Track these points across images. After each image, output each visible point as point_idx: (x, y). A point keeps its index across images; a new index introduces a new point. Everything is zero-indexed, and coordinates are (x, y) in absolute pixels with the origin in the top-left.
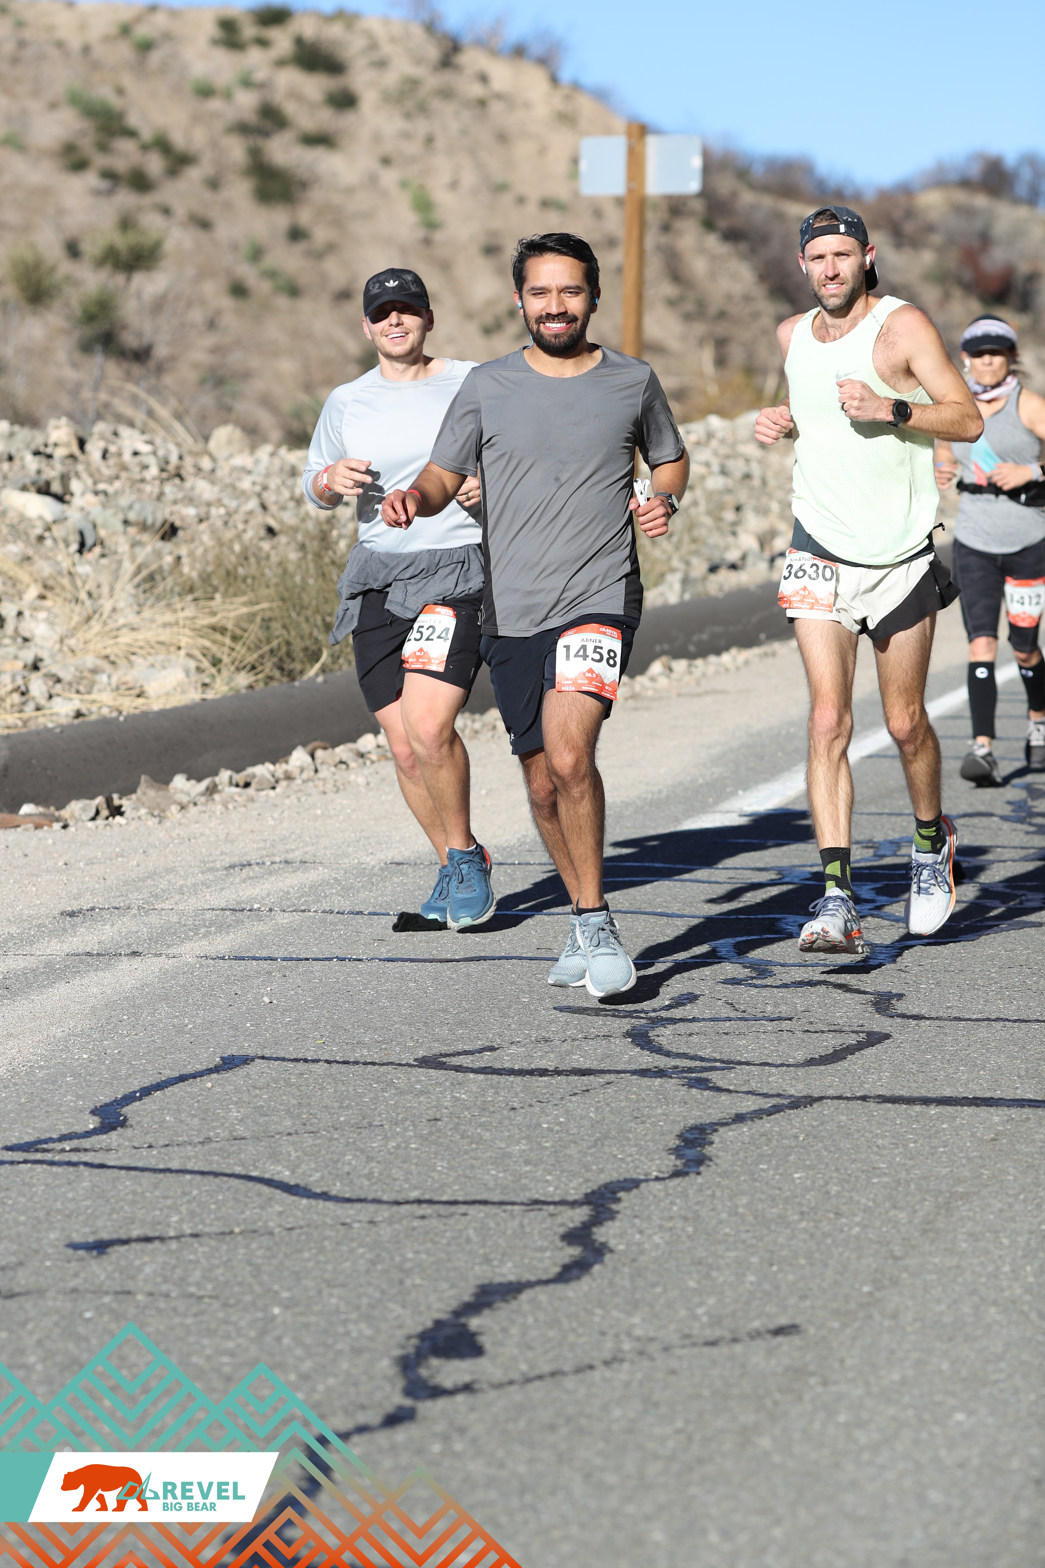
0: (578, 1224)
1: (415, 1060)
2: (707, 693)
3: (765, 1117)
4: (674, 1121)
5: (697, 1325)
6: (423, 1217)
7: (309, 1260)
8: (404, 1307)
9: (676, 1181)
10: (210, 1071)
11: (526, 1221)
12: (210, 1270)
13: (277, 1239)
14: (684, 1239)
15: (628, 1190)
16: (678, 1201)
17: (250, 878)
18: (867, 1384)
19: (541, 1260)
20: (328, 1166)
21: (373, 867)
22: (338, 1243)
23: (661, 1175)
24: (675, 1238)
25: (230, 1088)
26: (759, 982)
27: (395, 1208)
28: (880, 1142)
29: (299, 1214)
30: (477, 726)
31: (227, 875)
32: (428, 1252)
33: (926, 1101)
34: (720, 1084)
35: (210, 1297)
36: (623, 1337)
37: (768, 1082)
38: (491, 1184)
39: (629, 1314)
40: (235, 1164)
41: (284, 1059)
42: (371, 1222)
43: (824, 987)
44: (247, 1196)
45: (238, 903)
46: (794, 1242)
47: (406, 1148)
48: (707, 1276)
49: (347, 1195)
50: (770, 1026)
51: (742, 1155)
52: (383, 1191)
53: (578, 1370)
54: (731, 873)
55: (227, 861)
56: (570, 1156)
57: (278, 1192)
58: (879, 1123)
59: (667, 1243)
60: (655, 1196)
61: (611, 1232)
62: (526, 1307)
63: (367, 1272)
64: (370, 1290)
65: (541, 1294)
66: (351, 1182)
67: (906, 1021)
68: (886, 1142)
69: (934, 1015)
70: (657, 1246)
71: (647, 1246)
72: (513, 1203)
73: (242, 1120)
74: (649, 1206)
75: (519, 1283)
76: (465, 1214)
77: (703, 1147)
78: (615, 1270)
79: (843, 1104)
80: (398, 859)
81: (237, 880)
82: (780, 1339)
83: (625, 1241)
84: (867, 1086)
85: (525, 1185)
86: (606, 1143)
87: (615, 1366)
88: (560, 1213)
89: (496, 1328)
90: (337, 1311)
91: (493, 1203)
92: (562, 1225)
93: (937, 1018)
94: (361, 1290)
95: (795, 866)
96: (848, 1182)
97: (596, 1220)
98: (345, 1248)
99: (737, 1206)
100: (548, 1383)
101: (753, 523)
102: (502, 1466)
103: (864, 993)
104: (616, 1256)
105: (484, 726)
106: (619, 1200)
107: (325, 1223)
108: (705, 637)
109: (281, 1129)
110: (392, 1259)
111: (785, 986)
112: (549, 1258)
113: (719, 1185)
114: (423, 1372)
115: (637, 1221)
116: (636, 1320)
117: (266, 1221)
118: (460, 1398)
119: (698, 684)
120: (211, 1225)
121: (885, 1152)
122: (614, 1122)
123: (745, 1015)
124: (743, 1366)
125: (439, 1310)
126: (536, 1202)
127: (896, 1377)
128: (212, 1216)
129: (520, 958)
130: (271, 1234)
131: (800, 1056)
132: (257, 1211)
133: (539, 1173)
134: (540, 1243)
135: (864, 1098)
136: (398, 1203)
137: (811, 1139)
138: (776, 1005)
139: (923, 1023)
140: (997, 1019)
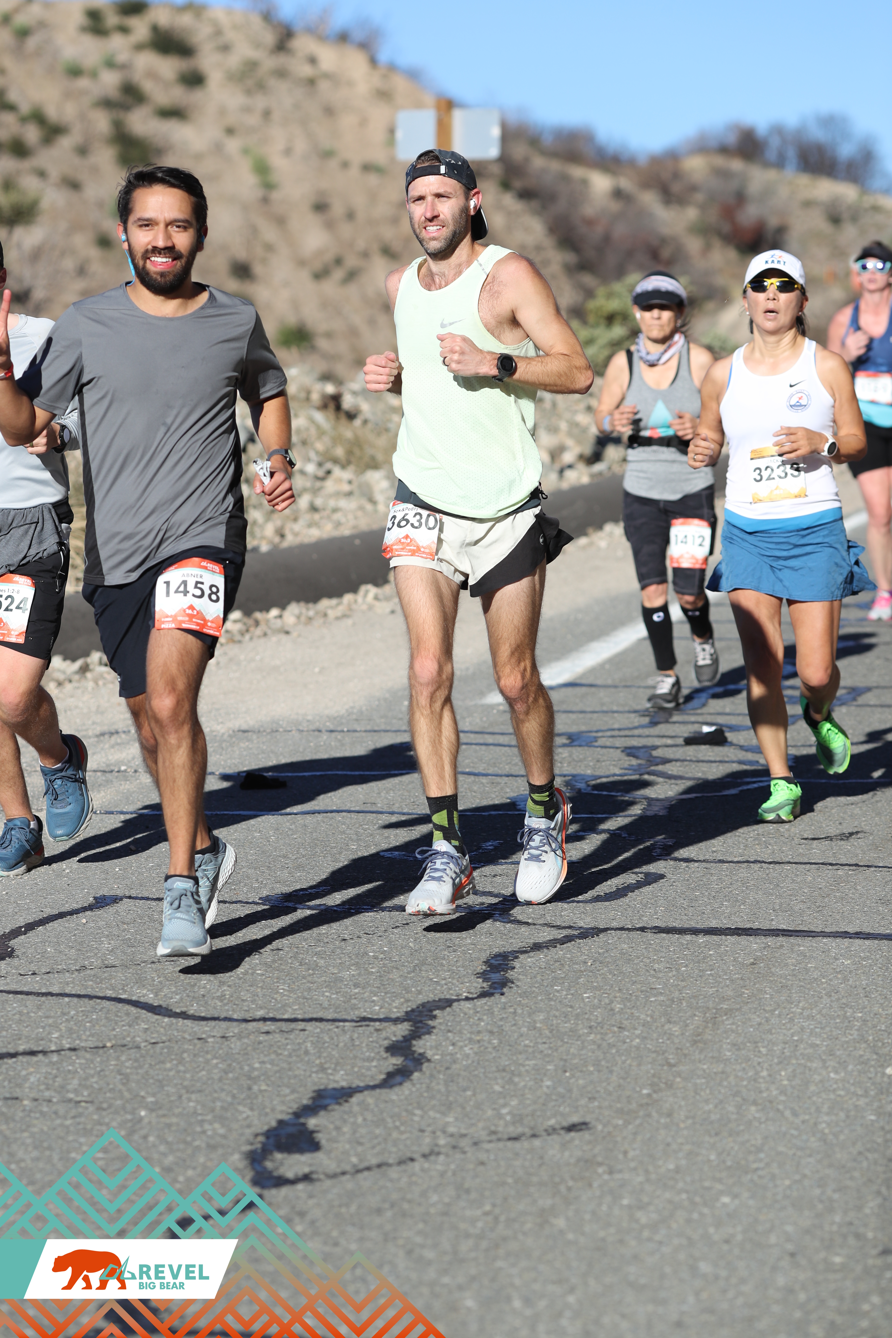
0: (400, 1038)
1: (260, 899)
3: (558, 945)
4: (481, 950)
5: (502, 1122)
6: (267, 1033)
7: (170, 1070)
8: (252, 1109)
9: (484, 1001)
10: (84, 909)
11: (356, 1035)
12: (86, 1079)
13: (143, 1052)
14: (490, 1050)
15: (442, 1008)
16: (485, 1017)
17: (118, 744)
18: (647, 1172)
19: (369, 1069)
20: (186, 989)
21: (223, 734)
22: (195, 1055)
23: (471, 996)
24: (482, 1048)
25: (102, 923)
27: (244, 1025)
28: (656, 966)
29: (162, 1030)
30: (311, 613)
31: (98, 742)
32: (272, 1063)
33: (695, 932)
34: (520, 918)
35: (86, 1102)
36: (439, 1133)
37: (561, 916)
38: (326, 1004)
39: (444, 1114)
40: (107, 988)
41: (147, 899)
42: (223, 1037)
44: (117, 1016)
45: (108, 765)
46: (583, 1052)
47: (252, 974)
48: (510, 1081)
49: (203, 1015)
51: (539, 978)
52: (233, 1010)
53: (401, 1163)
55: (98, 730)
56: (393, 980)
57: (144, 1011)
58: (655, 950)
59: (476, 1053)
60: (465, 1014)
61: (428, 1044)
62: (356, 1109)
63: (220, 1080)
64: (223, 1095)
65: (369, 1098)
66: (206, 1003)
68: (661, 966)
69: (701, 858)
70: (467, 1056)
71: (458, 1056)
72: (344, 1021)
73: (112, 951)
74: (460, 1022)
75: (350, 1088)
76: (304, 1030)
77: (506, 972)
78: (432, 1076)
79: (624, 934)
80: (244, 727)
81: (107, 746)
82: (573, 1134)
83: (440, 1052)
84: (645, 919)
85: (355, 1005)
86: (423, 968)
87: (432, 1158)
88: (385, 1029)
89: (331, 1126)
90: (195, 1113)
91: (328, 1020)
92: (385, 1039)
93: (704, 861)
94: (216, 1095)
95: (583, 732)
96: (630, 1001)
97: (415, 1035)
98: (201, 1059)
99: (535, 1022)
100: (375, 1173)
102: (336, 1244)
104: (432, 1065)
105: (317, 613)
106: (435, 1017)
107: (184, 1038)
109: (146, 958)
110: (242, 1068)
112: (375, 1067)
113: (519, 1004)
114: (269, 1165)
115: (450, 1034)
116: (450, 1119)
117: (134, 1037)
118: (300, 1186)
120: (86, 1040)
121: (661, 975)
122: (430, 951)
124: (541, 1158)
125: (282, 1112)
126: (364, 1019)
127: (671, 1166)
128: (88, 1033)
129: (349, 811)
130: (138, 1047)
132: (127, 1028)
133: (366, 994)
134: (367, 1054)
135: (643, 929)
136: (246, 1021)
137: (598, 964)
139: (692, 865)
140: (755, 862)
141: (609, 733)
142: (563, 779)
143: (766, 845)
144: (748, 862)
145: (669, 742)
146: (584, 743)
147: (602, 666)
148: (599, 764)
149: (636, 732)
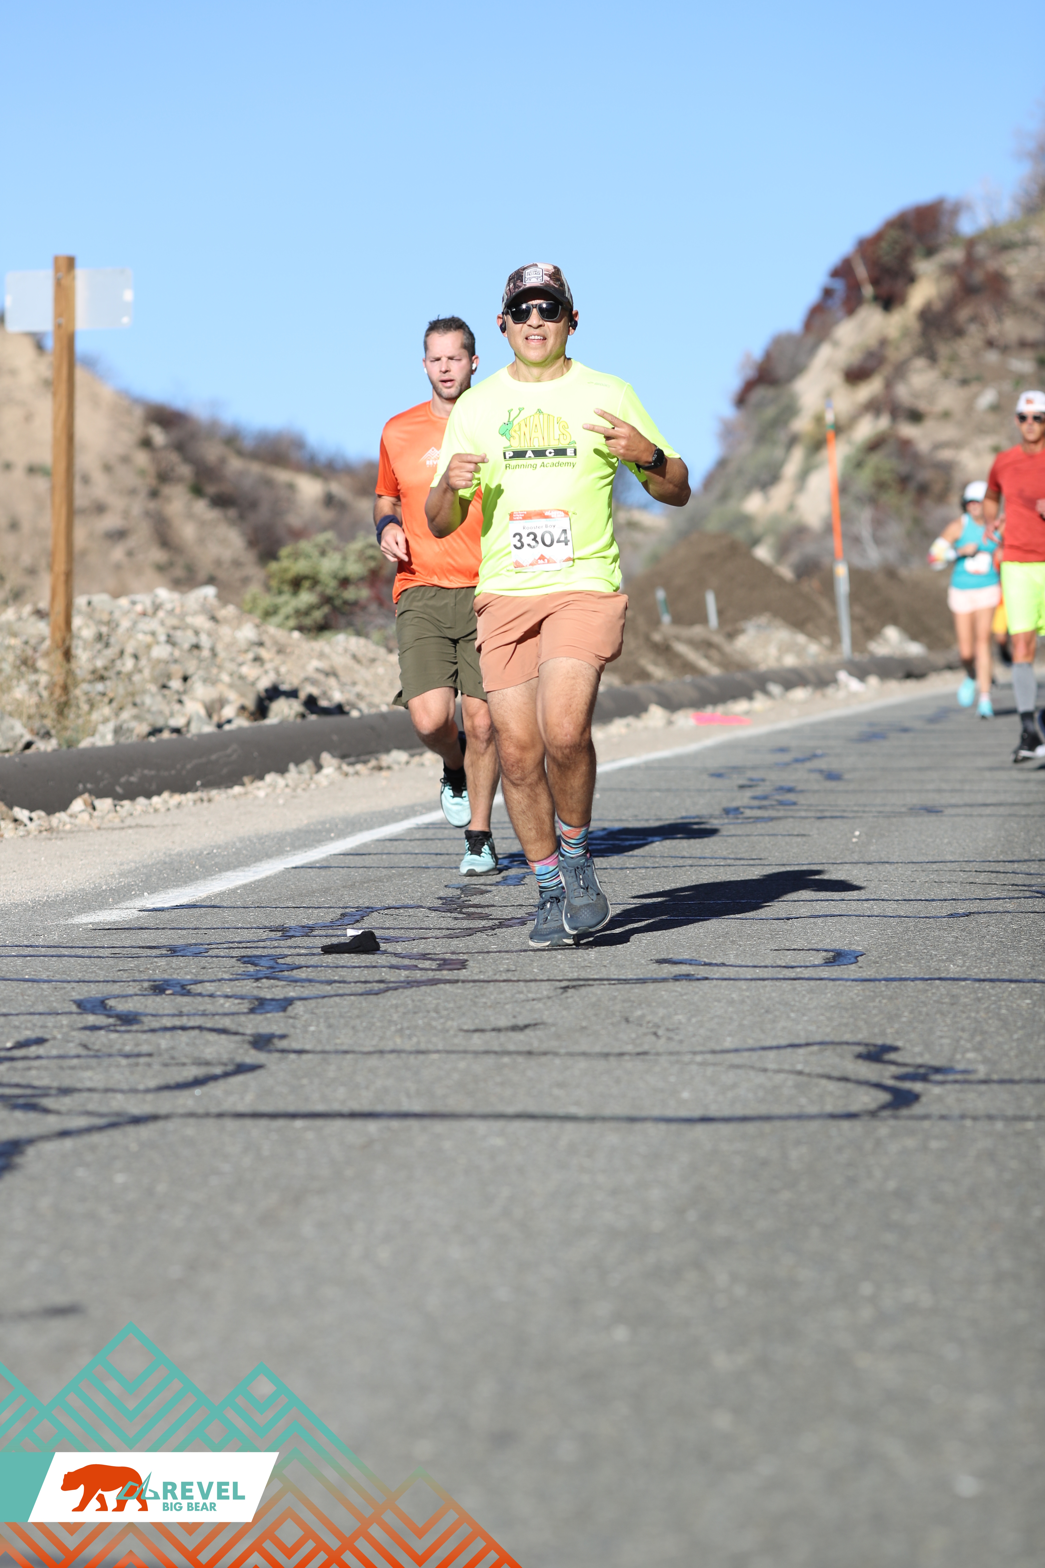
2: (130, 827)
3: (94, 1132)
26: (123, 1028)
33: (292, 1116)
34: (51, 1107)
43: (196, 1032)
50: (124, 1062)
54: (117, 951)
67: (285, 1055)
69: (318, 1050)
77: (12, 1157)
79: (192, 1121)
82: (53, 1318)
84: (224, 1105)
93: (322, 1052)
95: (191, 945)
99: (36, 1206)
101: (201, 692)
103: (243, 1034)
108: (133, 779)
111: (153, 1031)
119: (122, 821)
123: (99, 1054)
131: (152, 1083)
135: (218, 1115)
138: (137, 1045)
139: (305, 1057)
140: (392, 1051)
141: (225, 946)
142: (152, 983)
143: (410, 1037)
144: (381, 1052)
145: (303, 951)
146: (188, 954)
147: (233, 891)
148: (204, 971)
149: (262, 944)
